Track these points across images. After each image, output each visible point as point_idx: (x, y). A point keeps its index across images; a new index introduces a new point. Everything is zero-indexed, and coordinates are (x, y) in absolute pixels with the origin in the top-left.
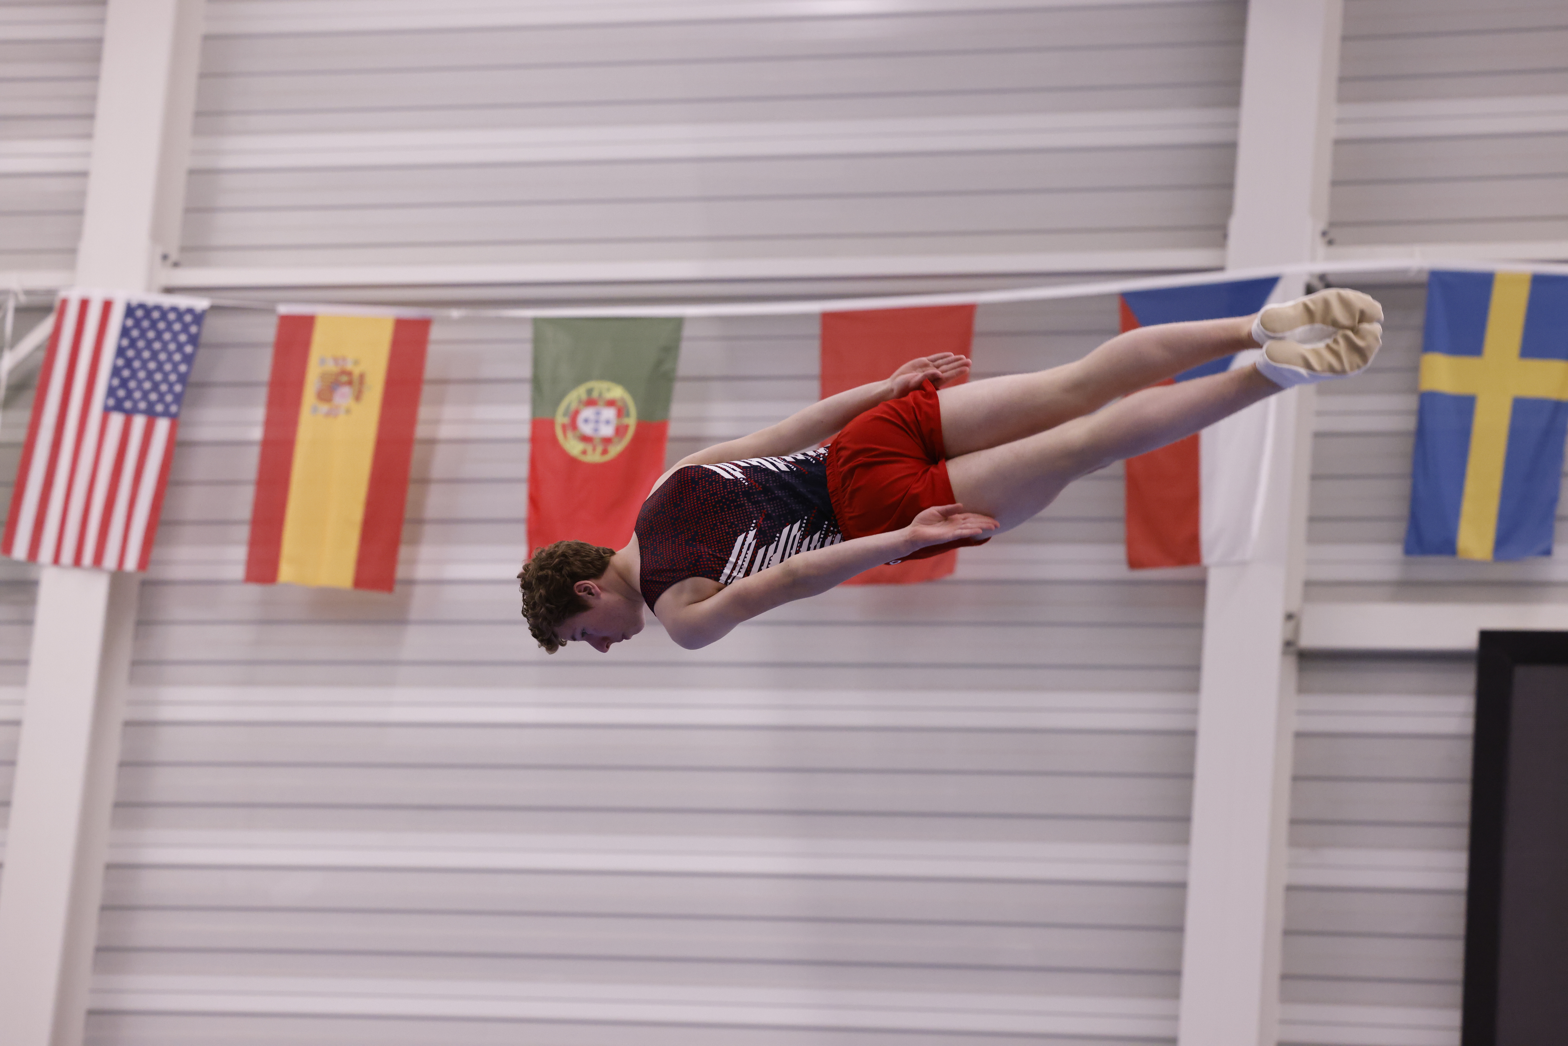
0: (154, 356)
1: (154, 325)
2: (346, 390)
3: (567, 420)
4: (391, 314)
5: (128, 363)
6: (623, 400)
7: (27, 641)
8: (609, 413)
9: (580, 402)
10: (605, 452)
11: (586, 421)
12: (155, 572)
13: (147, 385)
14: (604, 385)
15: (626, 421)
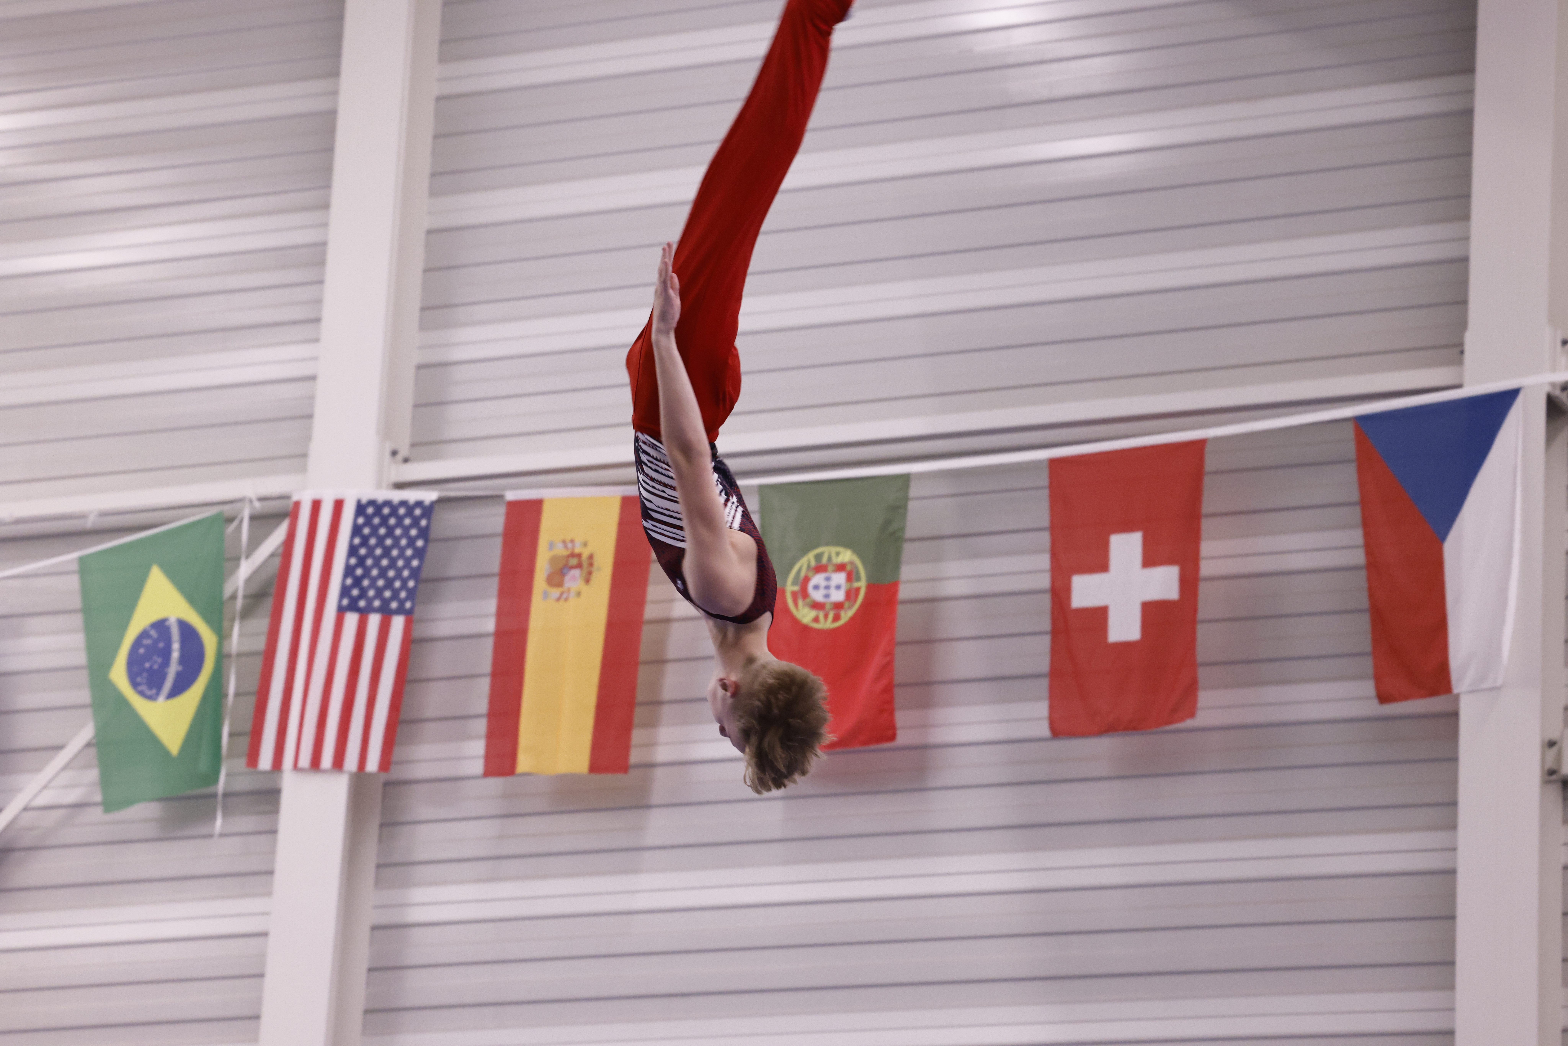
0: (387, 552)
1: (384, 521)
2: (576, 572)
3: (797, 588)
4: (616, 493)
5: (361, 562)
6: (852, 563)
7: (271, 851)
8: (840, 578)
9: (809, 568)
10: (837, 618)
11: (816, 587)
12: (396, 773)
13: (381, 583)
14: (833, 550)
15: (856, 585)
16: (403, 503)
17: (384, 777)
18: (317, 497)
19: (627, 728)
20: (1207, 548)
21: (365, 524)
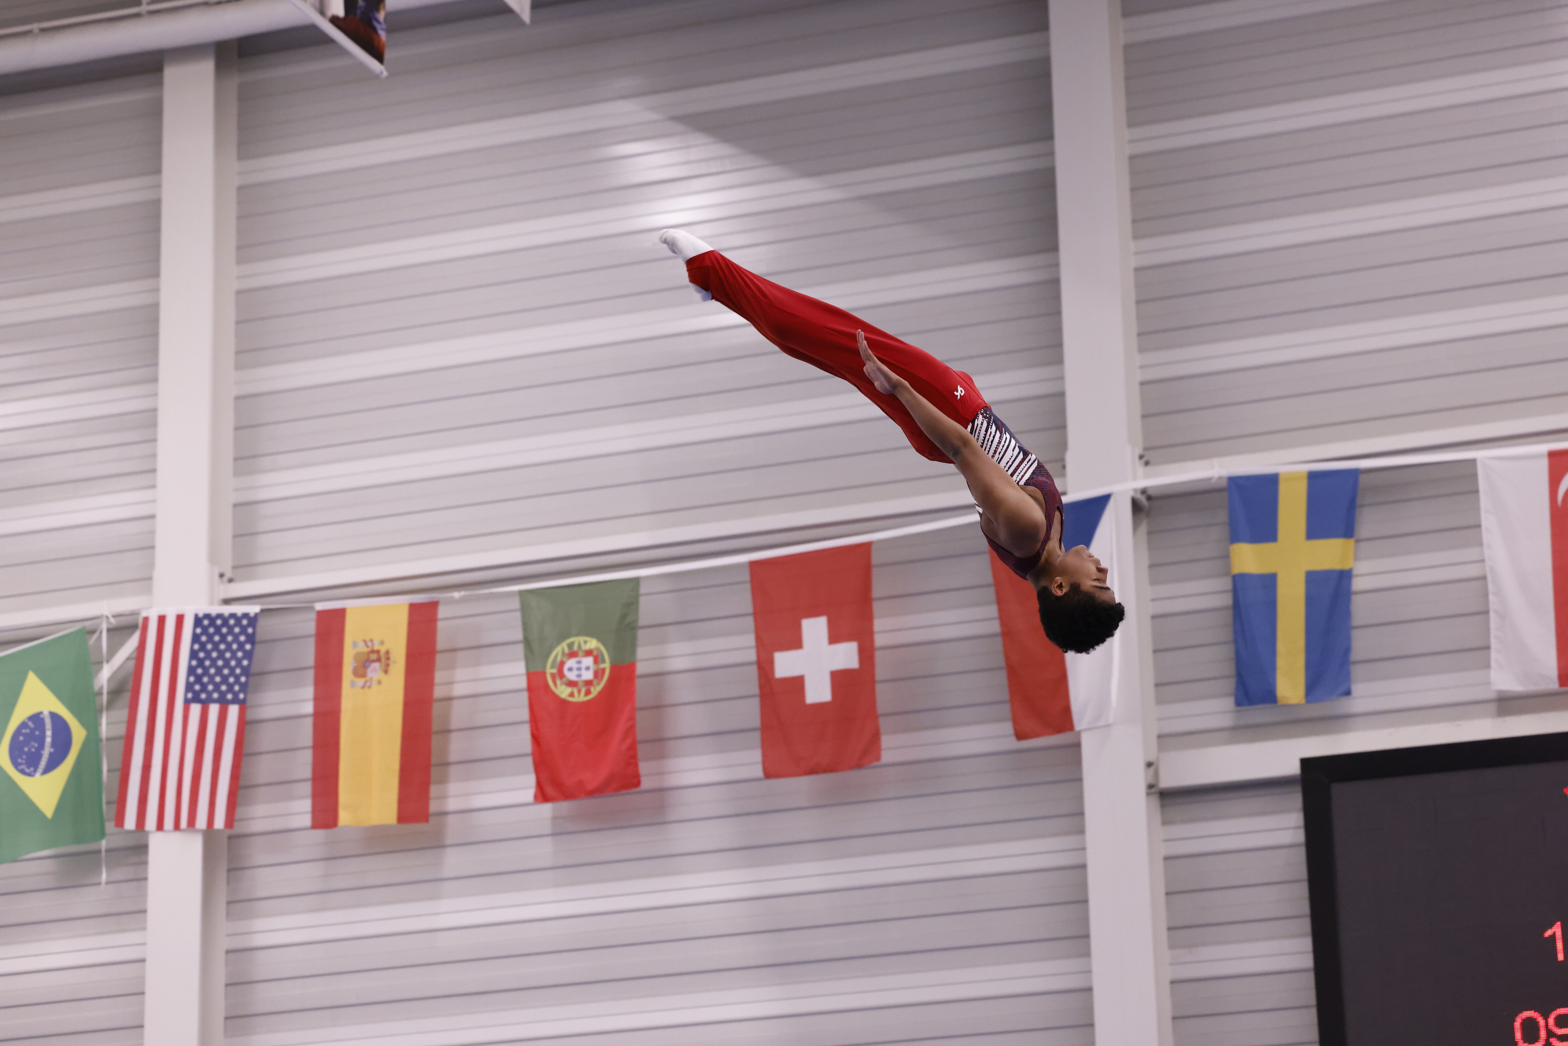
0: (221, 655)
1: (218, 630)
2: (376, 665)
3: (554, 671)
4: (405, 601)
5: (201, 663)
6: (598, 649)
7: (143, 895)
8: (588, 661)
9: (563, 653)
10: (588, 692)
11: (570, 669)
12: (239, 828)
13: (218, 679)
14: (581, 639)
15: (602, 666)
16: (233, 616)
17: (229, 832)
18: (162, 613)
19: (425, 785)
20: (878, 624)
21: (202, 634)
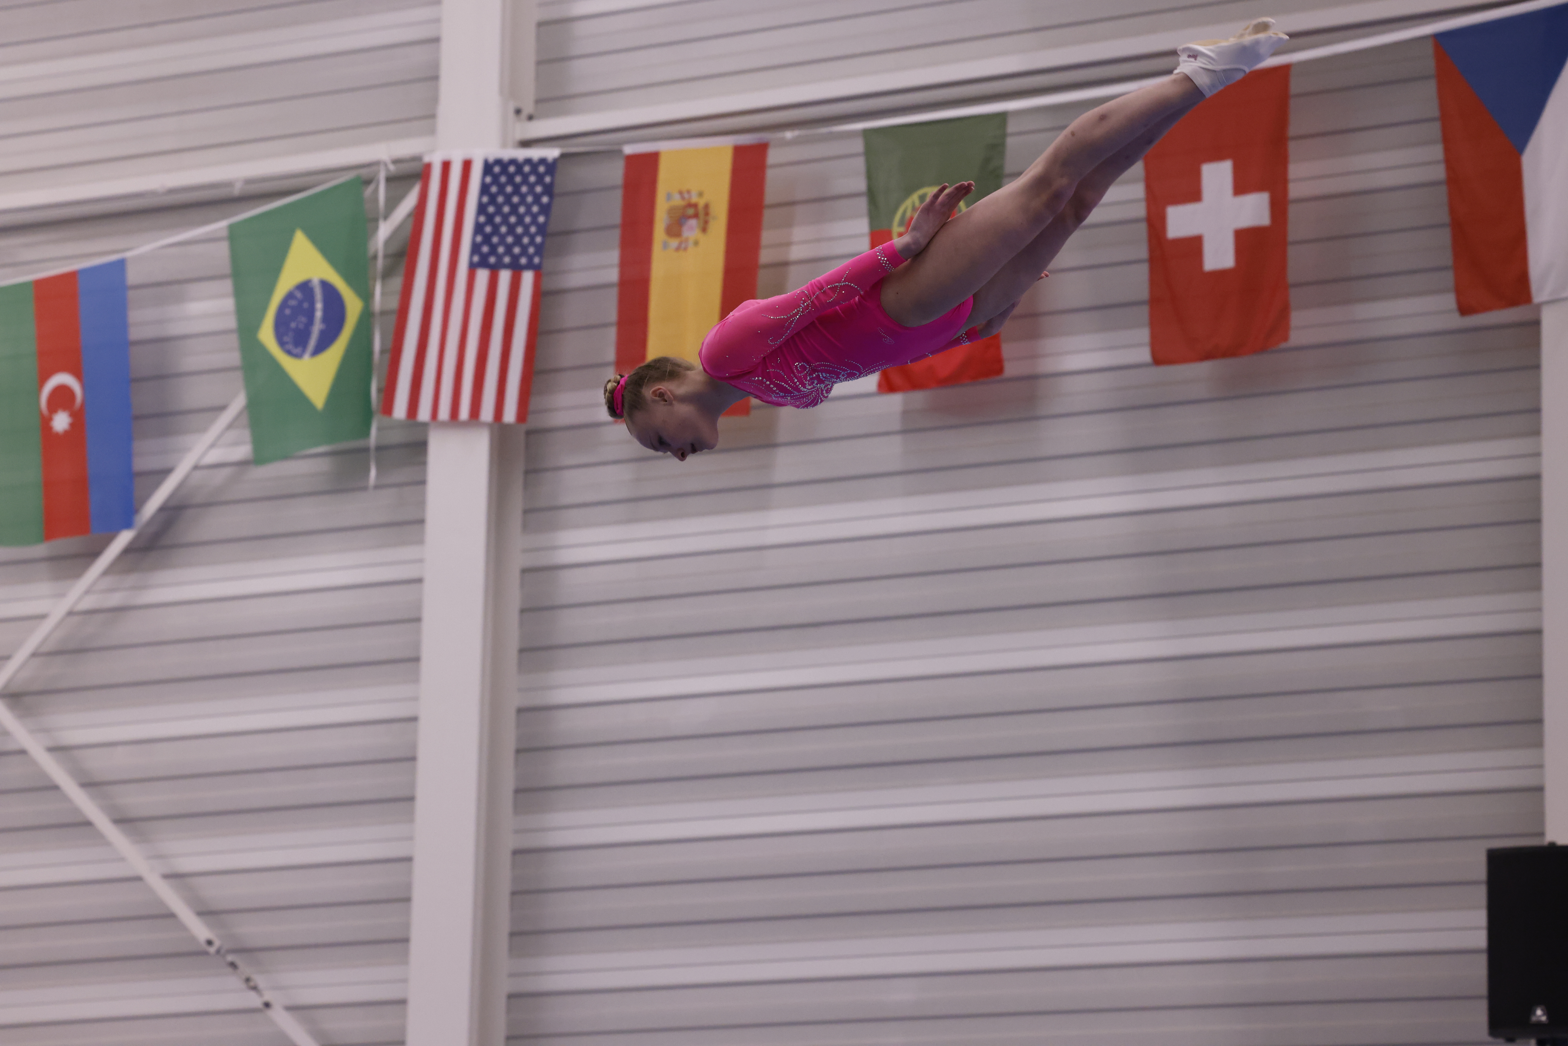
0: (514, 209)
1: (511, 179)
2: (693, 222)
3: (902, 230)
4: (729, 143)
5: (490, 219)
7: (421, 501)
9: (914, 209)
13: (510, 240)
16: (528, 161)
17: (521, 426)
18: (446, 159)
20: (1295, 170)
21: (492, 183)
